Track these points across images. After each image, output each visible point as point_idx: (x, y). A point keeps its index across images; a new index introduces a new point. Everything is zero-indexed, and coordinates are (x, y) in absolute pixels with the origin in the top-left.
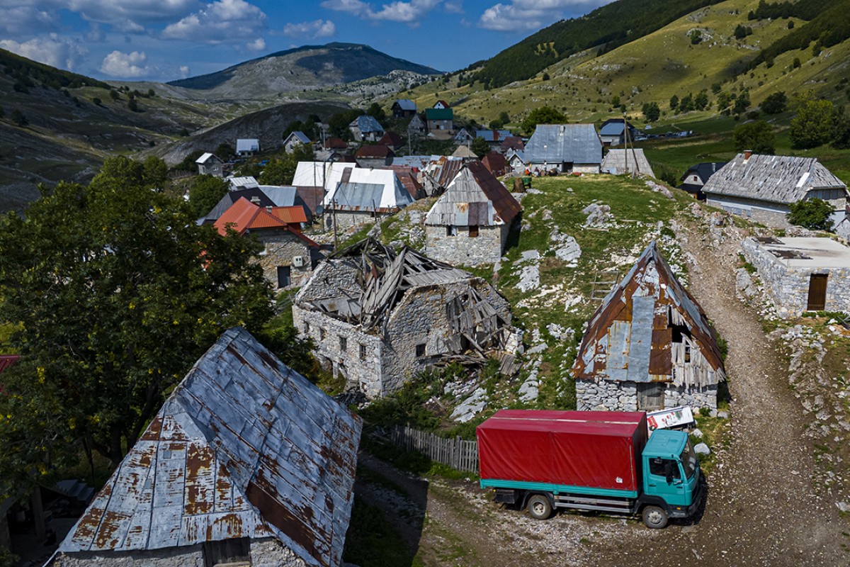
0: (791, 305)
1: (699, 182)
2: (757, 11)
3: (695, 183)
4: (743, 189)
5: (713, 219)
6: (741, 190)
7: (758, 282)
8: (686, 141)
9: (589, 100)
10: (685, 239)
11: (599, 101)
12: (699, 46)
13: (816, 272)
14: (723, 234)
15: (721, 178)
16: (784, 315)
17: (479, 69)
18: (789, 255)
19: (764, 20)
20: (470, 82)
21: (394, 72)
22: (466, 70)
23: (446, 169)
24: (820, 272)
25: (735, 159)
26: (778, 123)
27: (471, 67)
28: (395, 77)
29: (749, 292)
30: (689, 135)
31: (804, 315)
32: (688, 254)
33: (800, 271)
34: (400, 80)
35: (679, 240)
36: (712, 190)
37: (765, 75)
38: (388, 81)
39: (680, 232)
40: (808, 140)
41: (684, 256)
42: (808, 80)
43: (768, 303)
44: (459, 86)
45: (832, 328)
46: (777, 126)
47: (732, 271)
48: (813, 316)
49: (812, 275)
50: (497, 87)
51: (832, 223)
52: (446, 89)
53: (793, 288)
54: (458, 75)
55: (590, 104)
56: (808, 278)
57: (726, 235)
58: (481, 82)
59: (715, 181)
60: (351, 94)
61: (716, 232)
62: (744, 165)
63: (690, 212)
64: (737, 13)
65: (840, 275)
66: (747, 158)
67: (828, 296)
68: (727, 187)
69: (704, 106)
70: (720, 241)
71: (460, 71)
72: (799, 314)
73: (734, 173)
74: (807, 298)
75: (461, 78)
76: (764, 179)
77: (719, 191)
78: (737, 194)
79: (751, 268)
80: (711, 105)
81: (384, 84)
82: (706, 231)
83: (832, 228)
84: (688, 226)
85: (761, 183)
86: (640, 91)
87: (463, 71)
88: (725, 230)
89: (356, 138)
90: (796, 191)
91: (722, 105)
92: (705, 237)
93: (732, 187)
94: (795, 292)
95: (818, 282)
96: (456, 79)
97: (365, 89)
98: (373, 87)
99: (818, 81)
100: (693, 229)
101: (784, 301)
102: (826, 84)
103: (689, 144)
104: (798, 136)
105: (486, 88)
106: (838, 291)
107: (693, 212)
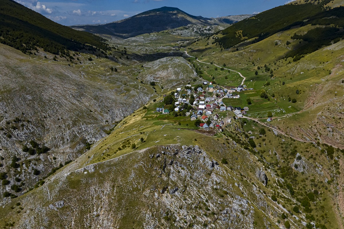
2: (294, 36)
9: (247, 61)
11: (249, 61)
12: (277, 46)
19: (294, 39)
21: (189, 25)
28: (189, 27)
34: (191, 28)
38: (187, 29)
44: (213, 43)
55: (247, 62)
60: (174, 34)
64: (289, 35)
75: (213, 38)
81: (186, 30)
86: (260, 59)
96: (211, 38)
97: (179, 32)
98: (182, 31)
105: (221, 47)
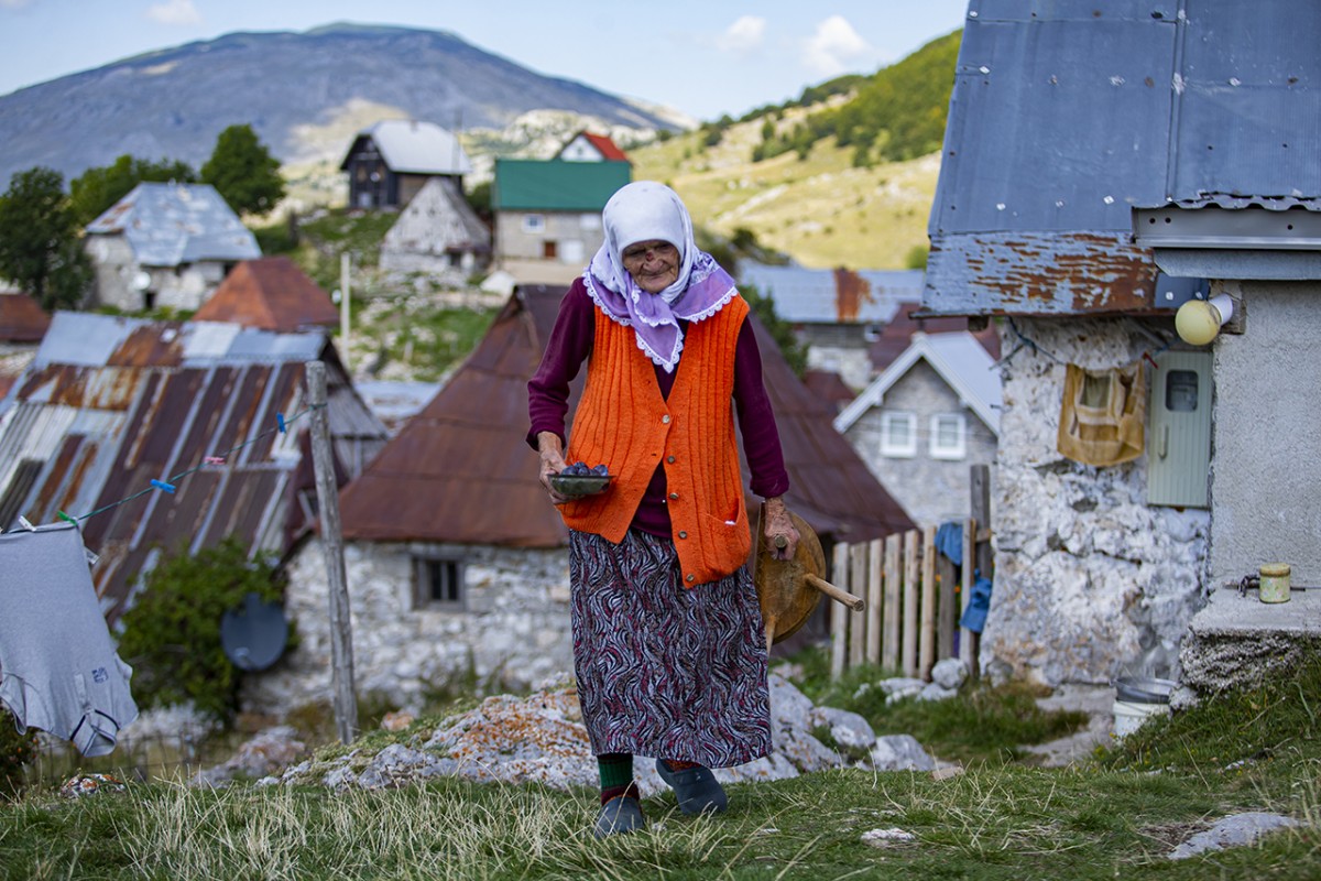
17: (837, 102)
20: (801, 144)
22: (789, 105)
23: (153, 453)
27: (809, 97)
44: (758, 156)
50: (899, 159)
52: (707, 169)
54: (758, 125)
58: (842, 144)
71: (769, 109)
75: (767, 133)
87: (779, 111)
89: (111, 295)
96: (752, 134)
105: (860, 162)
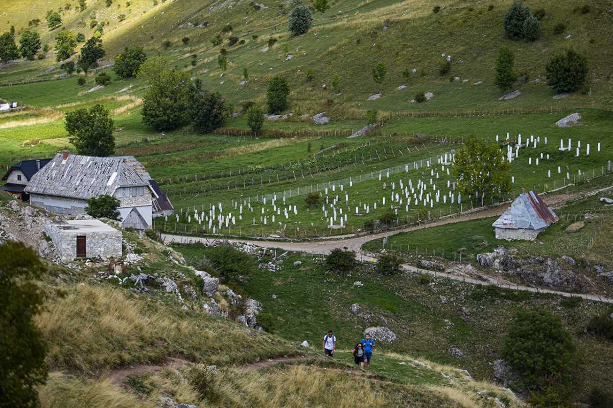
0: (68, 255)
1: (24, 180)
3: (19, 182)
4: (62, 188)
5: (27, 211)
6: (60, 189)
7: (52, 246)
8: (8, 119)
10: (8, 225)
13: (79, 235)
14: (34, 221)
15: (42, 177)
16: (64, 261)
18: (68, 228)
24: (81, 235)
25: (55, 159)
26: (134, 93)
29: (47, 251)
30: (12, 110)
31: (75, 260)
32: (10, 234)
33: (71, 235)
35: (4, 226)
36: (34, 190)
37: (128, 4)
39: (4, 221)
40: (165, 121)
41: (8, 235)
42: (184, 22)
43: (57, 256)
45: (87, 264)
46: (133, 98)
47: (38, 242)
48: (80, 260)
49: (77, 237)
51: (118, 214)
53: (68, 245)
56: (76, 239)
57: (35, 222)
59: (37, 182)
61: (29, 220)
62: (63, 165)
63: (11, 207)
65: (92, 236)
66: (65, 158)
67: (87, 248)
68: (48, 187)
69: (35, 52)
70: (31, 226)
72: (73, 260)
73: (54, 172)
74: (76, 250)
76: (80, 178)
77: (41, 191)
78: (57, 193)
79: (48, 239)
80: (46, 49)
82: (21, 219)
83: (118, 218)
84: (10, 217)
85: (78, 182)
88: (35, 218)
90: (107, 189)
91: (63, 53)
92: (21, 223)
93: (52, 187)
94: (69, 247)
95: (81, 241)
99: (196, 25)
100: (13, 219)
101: (63, 253)
102: (206, 30)
103: (13, 124)
104: (152, 116)
106: (92, 245)
107: (13, 207)
